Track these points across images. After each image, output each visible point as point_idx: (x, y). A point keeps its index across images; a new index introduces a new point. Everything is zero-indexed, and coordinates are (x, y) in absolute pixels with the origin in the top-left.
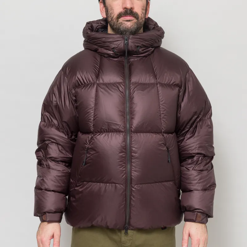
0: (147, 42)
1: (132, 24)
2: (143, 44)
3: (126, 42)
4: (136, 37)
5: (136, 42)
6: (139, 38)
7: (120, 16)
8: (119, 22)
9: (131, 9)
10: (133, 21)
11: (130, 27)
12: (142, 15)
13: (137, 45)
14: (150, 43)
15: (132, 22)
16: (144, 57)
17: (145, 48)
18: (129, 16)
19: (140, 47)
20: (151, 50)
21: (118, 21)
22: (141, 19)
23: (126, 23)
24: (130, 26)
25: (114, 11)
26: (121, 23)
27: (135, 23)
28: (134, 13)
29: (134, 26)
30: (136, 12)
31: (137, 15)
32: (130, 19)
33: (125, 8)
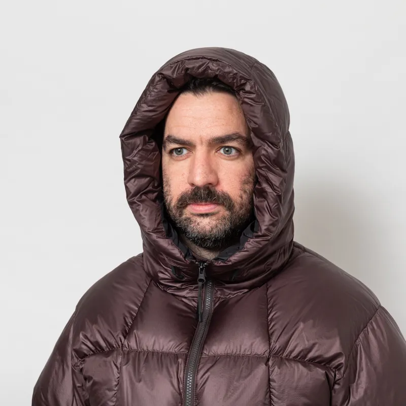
1: (214, 222)
7: (184, 202)
8: (184, 217)
9: (210, 186)
10: (218, 215)
11: (210, 232)
12: (242, 197)
15: (214, 218)
18: (203, 203)
21: (181, 215)
22: (241, 208)
23: (199, 220)
24: (208, 228)
25: (172, 189)
26: (189, 219)
27: (225, 218)
28: (218, 196)
29: (221, 227)
30: (224, 193)
31: (225, 199)
32: (207, 212)
33: (193, 185)
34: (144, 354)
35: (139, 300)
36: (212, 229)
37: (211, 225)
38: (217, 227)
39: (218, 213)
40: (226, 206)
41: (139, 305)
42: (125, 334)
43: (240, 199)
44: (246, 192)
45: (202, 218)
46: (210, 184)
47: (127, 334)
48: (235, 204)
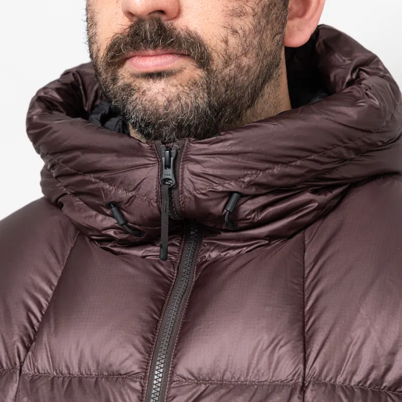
0: (277, 170)
1: (174, 90)
2: (261, 178)
3: (168, 173)
4: (217, 147)
5: (218, 172)
6: (237, 154)
8: (120, 83)
10: (179, 76)
11: (166, 108)
12: (226, 42)
13: (220, 188)
14: (302, 171)
15: (174, 81)
16: (271, 237)
17: (272, 198)
19: (242, 195)
20: (311, 201)
21: (115, 80)
22: (227, 63)
23: (145, 84)
24: (162, 100)
26: (129, 85)
27: (195, 83)
28: (178, 38)
29: (189, 101)
30: (189, 33)
31: (193, 43)
32: (160, 69)
33: (130, 14)
34: (63, 381)
35: (55, 274)
36: (169, 101)
37: (167, 95)
38: (179, 98)
39: (180, 71)
40: (193, 58)
41: (56, 284)
42: (27, 343)
43: (223, 45)
44: (237, 32)
45: (151, 81)
46: (162, 12)
47: (31, 342)
48: (214, 55)
